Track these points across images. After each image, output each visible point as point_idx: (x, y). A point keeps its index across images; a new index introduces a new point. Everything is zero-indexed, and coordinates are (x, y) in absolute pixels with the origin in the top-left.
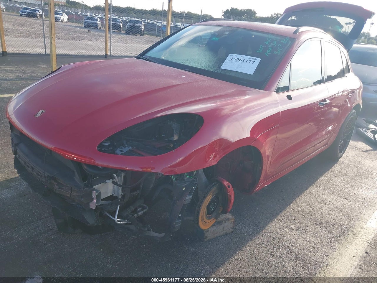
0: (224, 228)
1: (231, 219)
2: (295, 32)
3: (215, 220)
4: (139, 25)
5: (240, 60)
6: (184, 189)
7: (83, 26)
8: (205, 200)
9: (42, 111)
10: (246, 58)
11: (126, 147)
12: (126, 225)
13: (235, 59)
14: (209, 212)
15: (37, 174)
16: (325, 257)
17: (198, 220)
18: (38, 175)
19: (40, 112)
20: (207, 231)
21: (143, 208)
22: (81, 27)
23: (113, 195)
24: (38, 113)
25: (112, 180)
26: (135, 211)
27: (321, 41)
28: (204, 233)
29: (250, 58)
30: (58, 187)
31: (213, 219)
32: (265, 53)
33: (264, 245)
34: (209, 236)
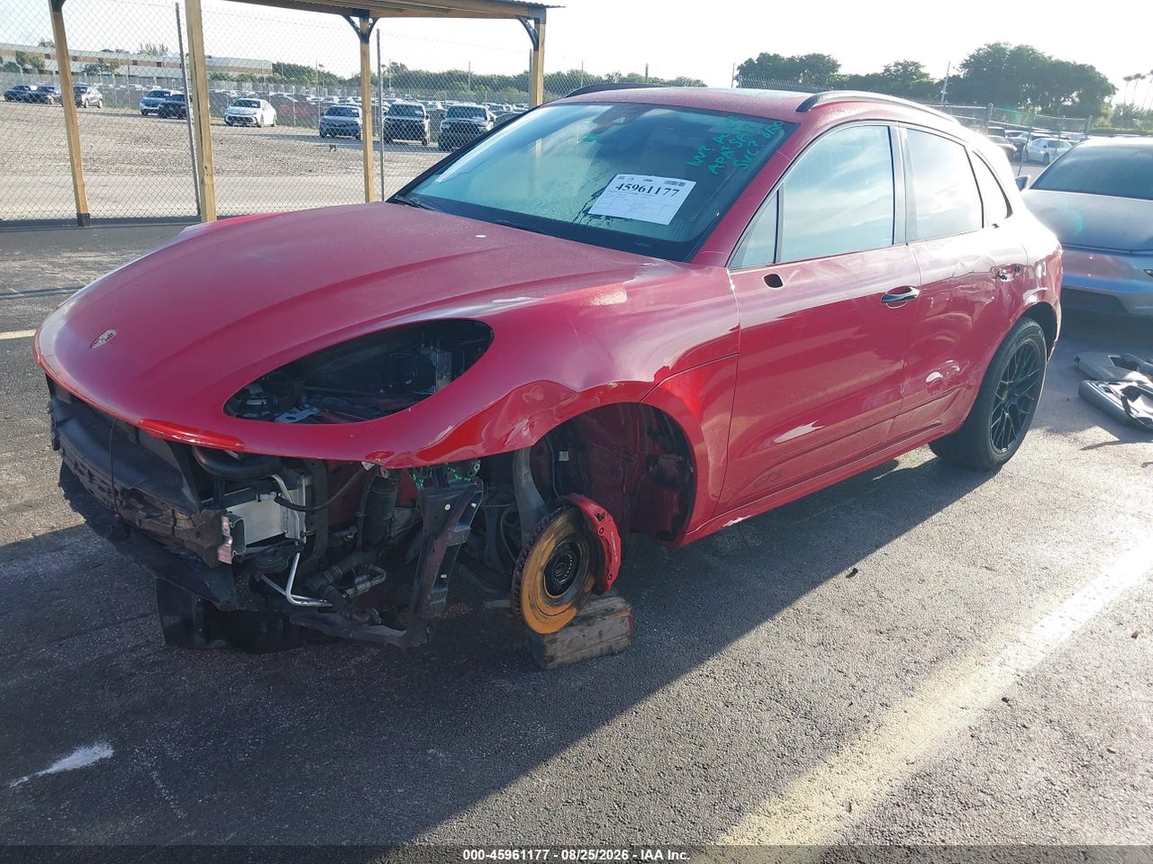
0: (601, 634)
1: (620, 611)
2: (804, 107)
3: (574, 612)
4: (476, 120)
5: (640, 189)
6: (448, 507)
7: (316, 133)
8: (536, 551)
9: (109, 332)
10: (659, 181)
11: (305, 408)
12: (320, 612)
13: (629, 188)
14: (553, 588)
15: (100, 487)
16: (878, 709)
17: (519, 605)
18: (102, 490)
19: (105, 336)
20: (554, 641)
21: (373, 575)
22: (313, 137)
23: (284, 533)
24: (100, 338)
25: (274, 493)
26: (347, 580)
27: (889, 127)
28: (544, 646)
29: (668, 182)
30: (145, 514)
31: (568, 606)
32: (710, 166)
33: (711, 680)
34: (558, 654)
